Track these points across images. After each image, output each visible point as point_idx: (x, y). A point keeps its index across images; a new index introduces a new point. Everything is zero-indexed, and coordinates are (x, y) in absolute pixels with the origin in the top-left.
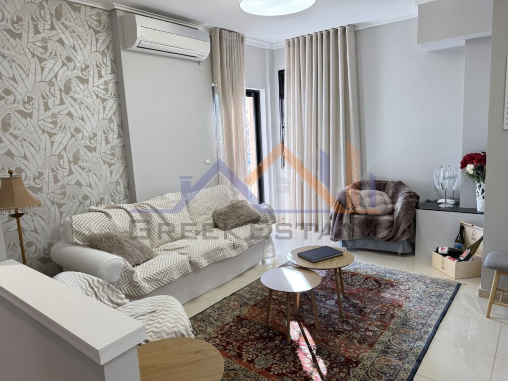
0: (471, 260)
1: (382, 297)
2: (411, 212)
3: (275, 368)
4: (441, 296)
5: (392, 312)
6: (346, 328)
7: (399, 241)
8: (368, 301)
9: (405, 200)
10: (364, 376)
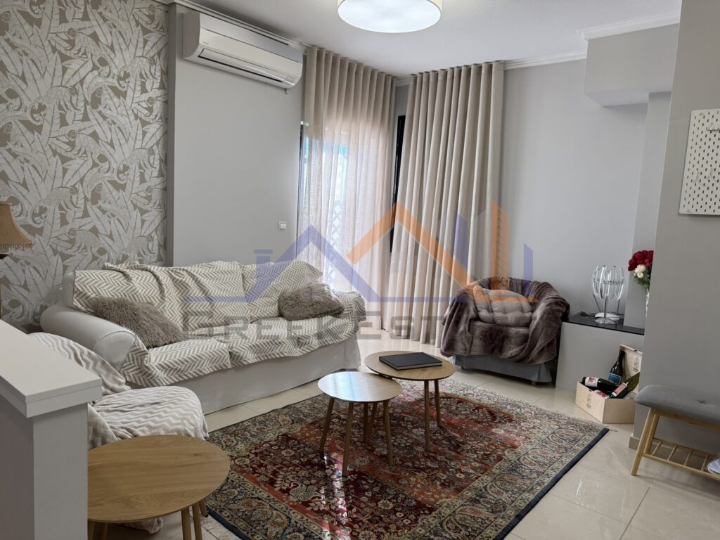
0: (627, 398)
1: (493, 434)
2: (554, 325)
3: (317, 503)
4: (576, 440)
5: (500, 453)
6: (430, 465)
7: (533, 364)
8: (472, 436)
9: (548, 308)
10: (436, 526)
